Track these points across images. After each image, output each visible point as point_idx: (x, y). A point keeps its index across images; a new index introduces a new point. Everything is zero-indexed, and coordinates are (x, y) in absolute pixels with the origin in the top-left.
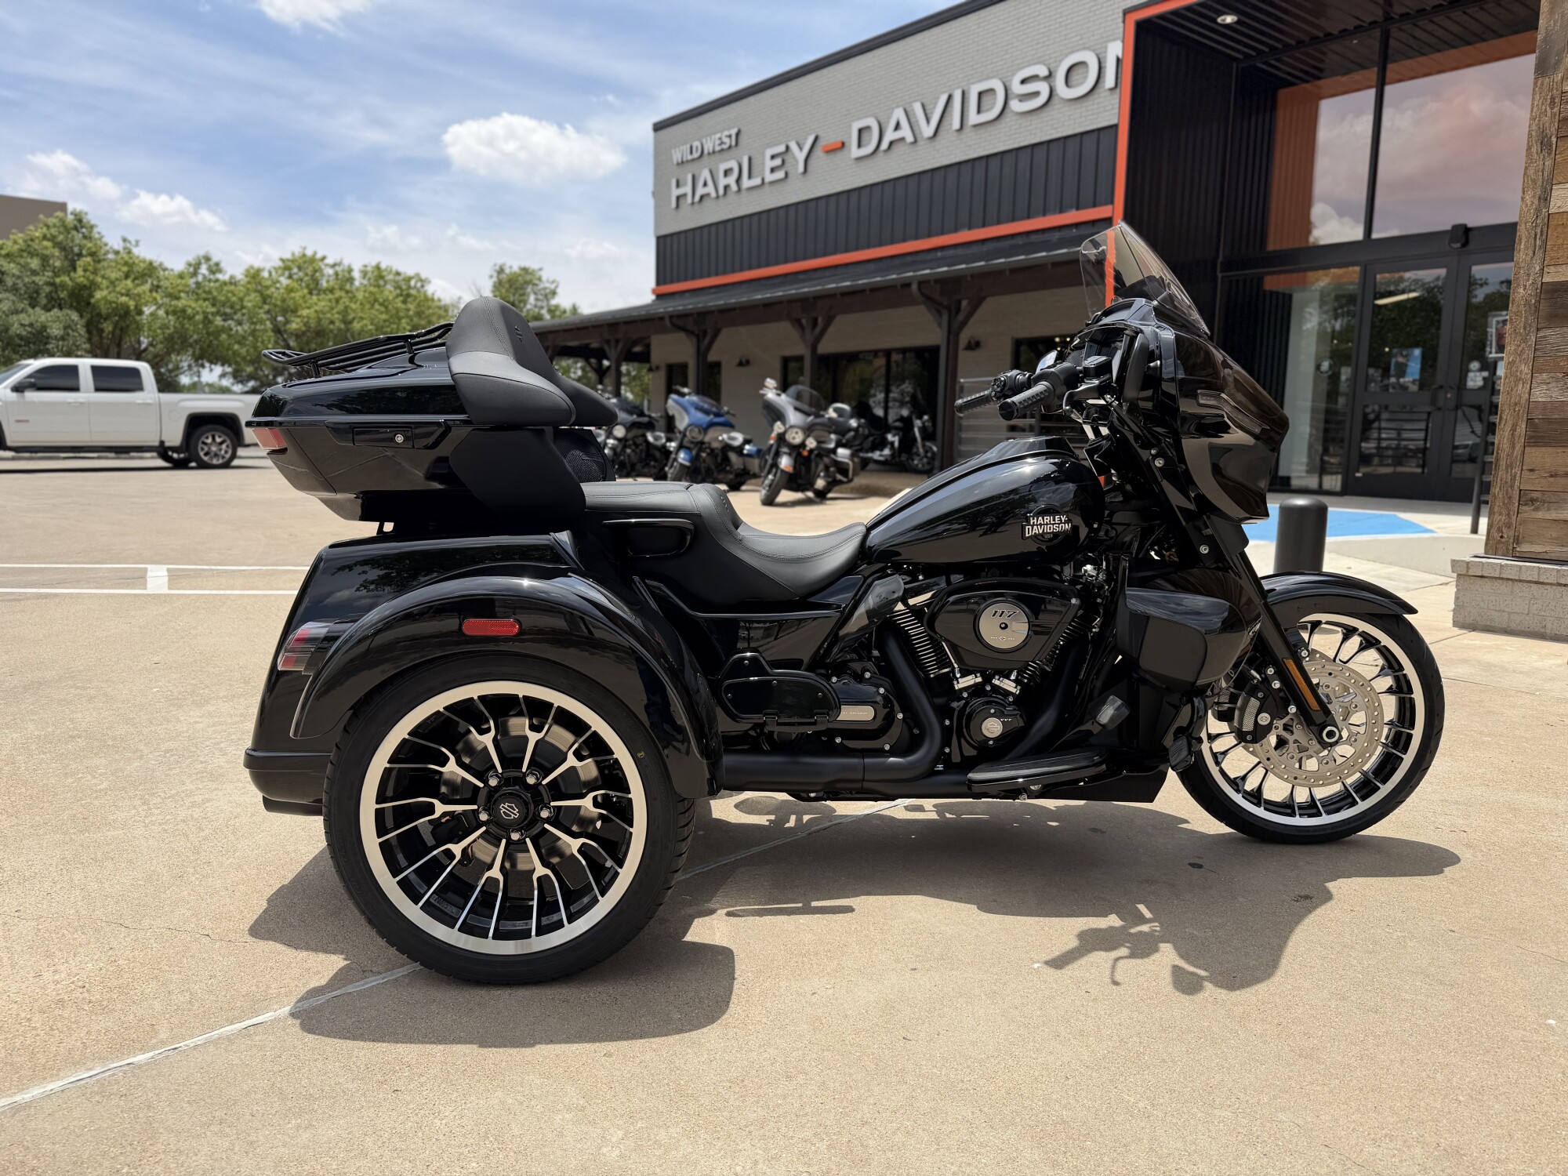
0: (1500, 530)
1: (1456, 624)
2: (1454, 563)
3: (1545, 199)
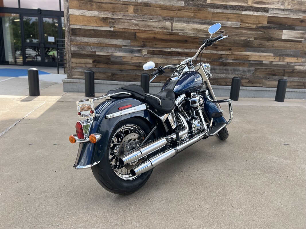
0: (69, 74)
1: (64, 91)
2: (62, 80)
3: (68, 11)
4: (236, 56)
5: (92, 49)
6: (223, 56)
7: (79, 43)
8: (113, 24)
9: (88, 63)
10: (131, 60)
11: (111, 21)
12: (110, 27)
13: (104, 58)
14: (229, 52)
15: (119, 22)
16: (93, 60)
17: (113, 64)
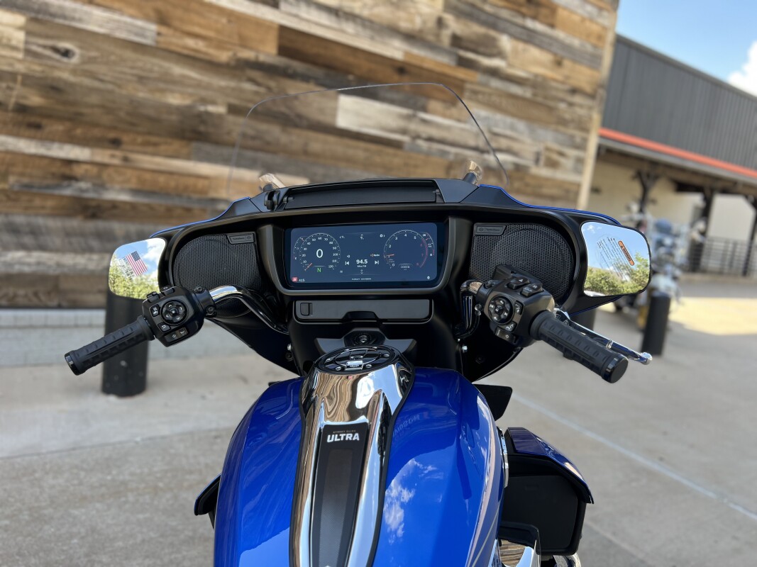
4: (148, 176)
6: (78, 170)
14: (113, 156)
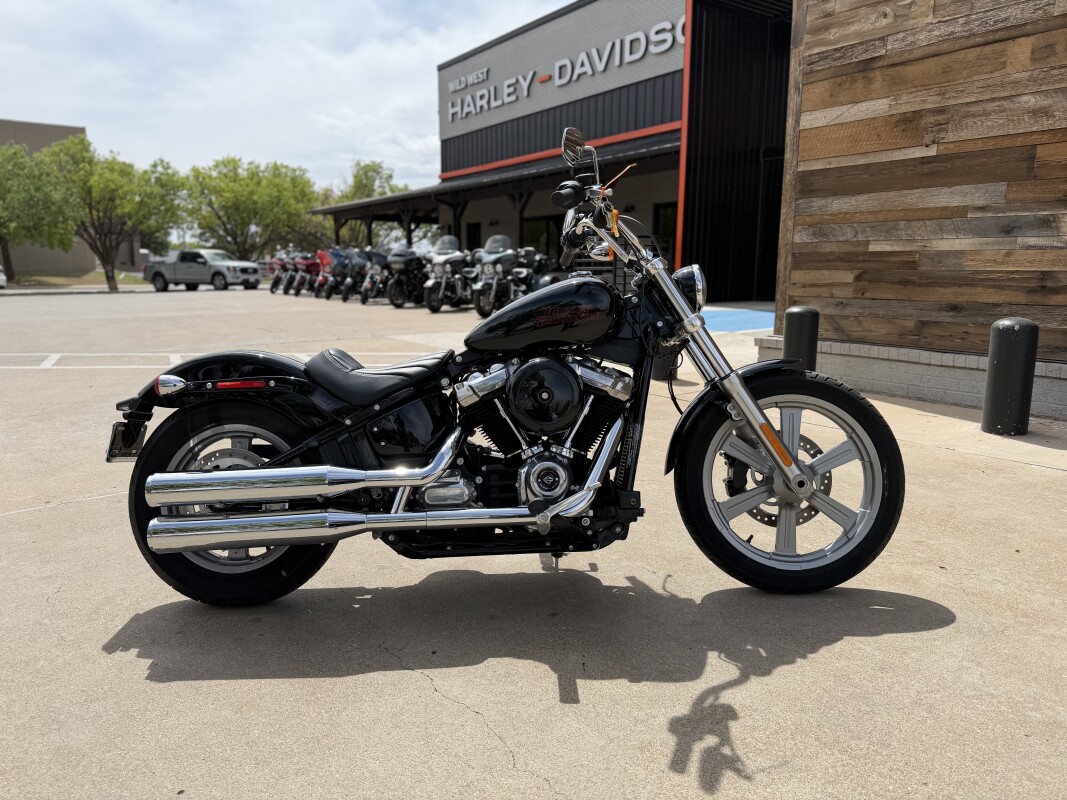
2: (756, 340)
5: (857, 233)
7: (818, 219)
8: (939, 131)
9: (838, 285)
10: (1003, 263)
11: (932, 119)
12: (927, 146)
13: (895, 262)
15: (964, 117)
16: (856, 272)
17: (928, 285)
